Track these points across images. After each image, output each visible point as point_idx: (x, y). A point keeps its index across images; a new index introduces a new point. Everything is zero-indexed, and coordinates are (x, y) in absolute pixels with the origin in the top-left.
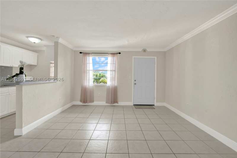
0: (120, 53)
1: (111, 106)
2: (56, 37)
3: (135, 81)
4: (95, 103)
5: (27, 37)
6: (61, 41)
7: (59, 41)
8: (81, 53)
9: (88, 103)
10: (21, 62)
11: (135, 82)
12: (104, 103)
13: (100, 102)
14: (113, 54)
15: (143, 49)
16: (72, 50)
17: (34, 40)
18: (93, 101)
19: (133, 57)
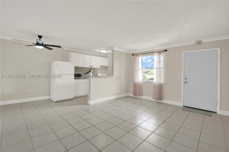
0: (166, 50)
1: (157, 102)
2: (112, 47)
3: (186, 79)
4: (144, 97)
5: (100, 50)
6: (115, 49)
7: (114, 50)
8: (133, 55)
9: (138, 96)
10: (90, 66)
11: (186, 81)
12: (151, 98)
13: (148, 97)
14: (159, 52)
15: (196, 41)
16: (127, 54)
17: (104, 51)
18: (142, 95)
19: (183, 52)
